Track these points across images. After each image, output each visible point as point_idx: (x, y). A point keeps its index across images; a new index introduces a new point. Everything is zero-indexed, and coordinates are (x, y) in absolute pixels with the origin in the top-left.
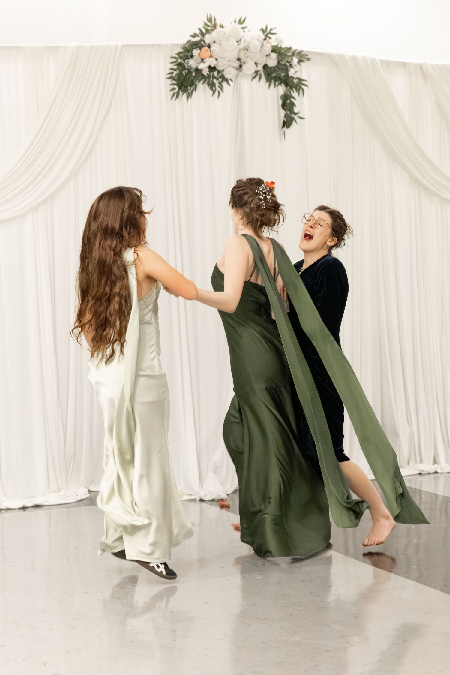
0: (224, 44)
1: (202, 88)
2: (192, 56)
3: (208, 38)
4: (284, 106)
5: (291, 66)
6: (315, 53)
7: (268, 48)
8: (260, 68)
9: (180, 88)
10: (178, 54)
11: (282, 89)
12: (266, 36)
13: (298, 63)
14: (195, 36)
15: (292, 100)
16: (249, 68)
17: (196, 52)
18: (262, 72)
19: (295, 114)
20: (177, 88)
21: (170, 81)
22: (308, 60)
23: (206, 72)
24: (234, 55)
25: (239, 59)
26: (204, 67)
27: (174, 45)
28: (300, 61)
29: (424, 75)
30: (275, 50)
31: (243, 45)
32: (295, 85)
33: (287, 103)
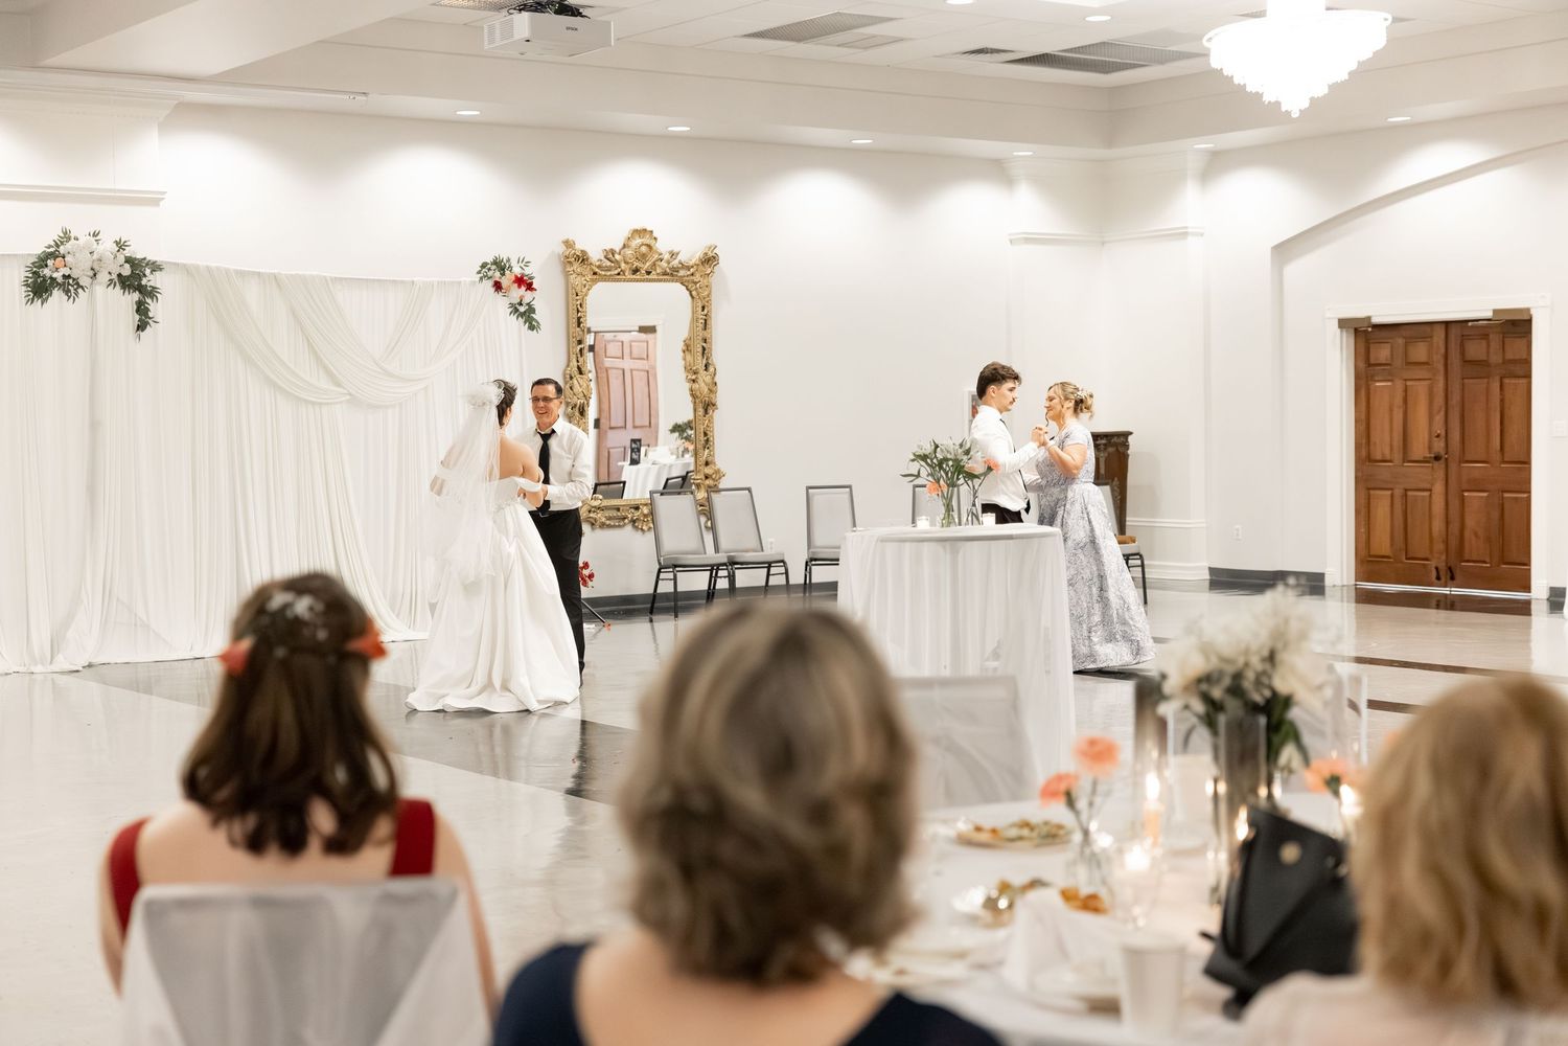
0: (77, 255)
1: (57, 293)
2: (46, 266)
3: (62, 249)
4: (138, 311)
5: (145, 276)
6: (166, 263)
7: (121, 259)
8: (114, 276)
9: (35, 295)
10: (33, 263)
11: (136, 296)
12: (120, 247)
13: (151, 272)
14: (49, 247)
15: (146, 305)
16: (103, 277)
17: (50, 262)
18: (116, 280)
19: (150, 318)
20: (32, 295)
21: (24, 288)
22: (161, 269)
23: (60, 280)
24: (88, 265)
25: (92, 269)
26: (58, 276)
27: (29, 255)
28: (153, 271)
29: (279, 285)
30: (128, 260)
31: (95, 256)
32: (148, 293)
33: (141, 309)
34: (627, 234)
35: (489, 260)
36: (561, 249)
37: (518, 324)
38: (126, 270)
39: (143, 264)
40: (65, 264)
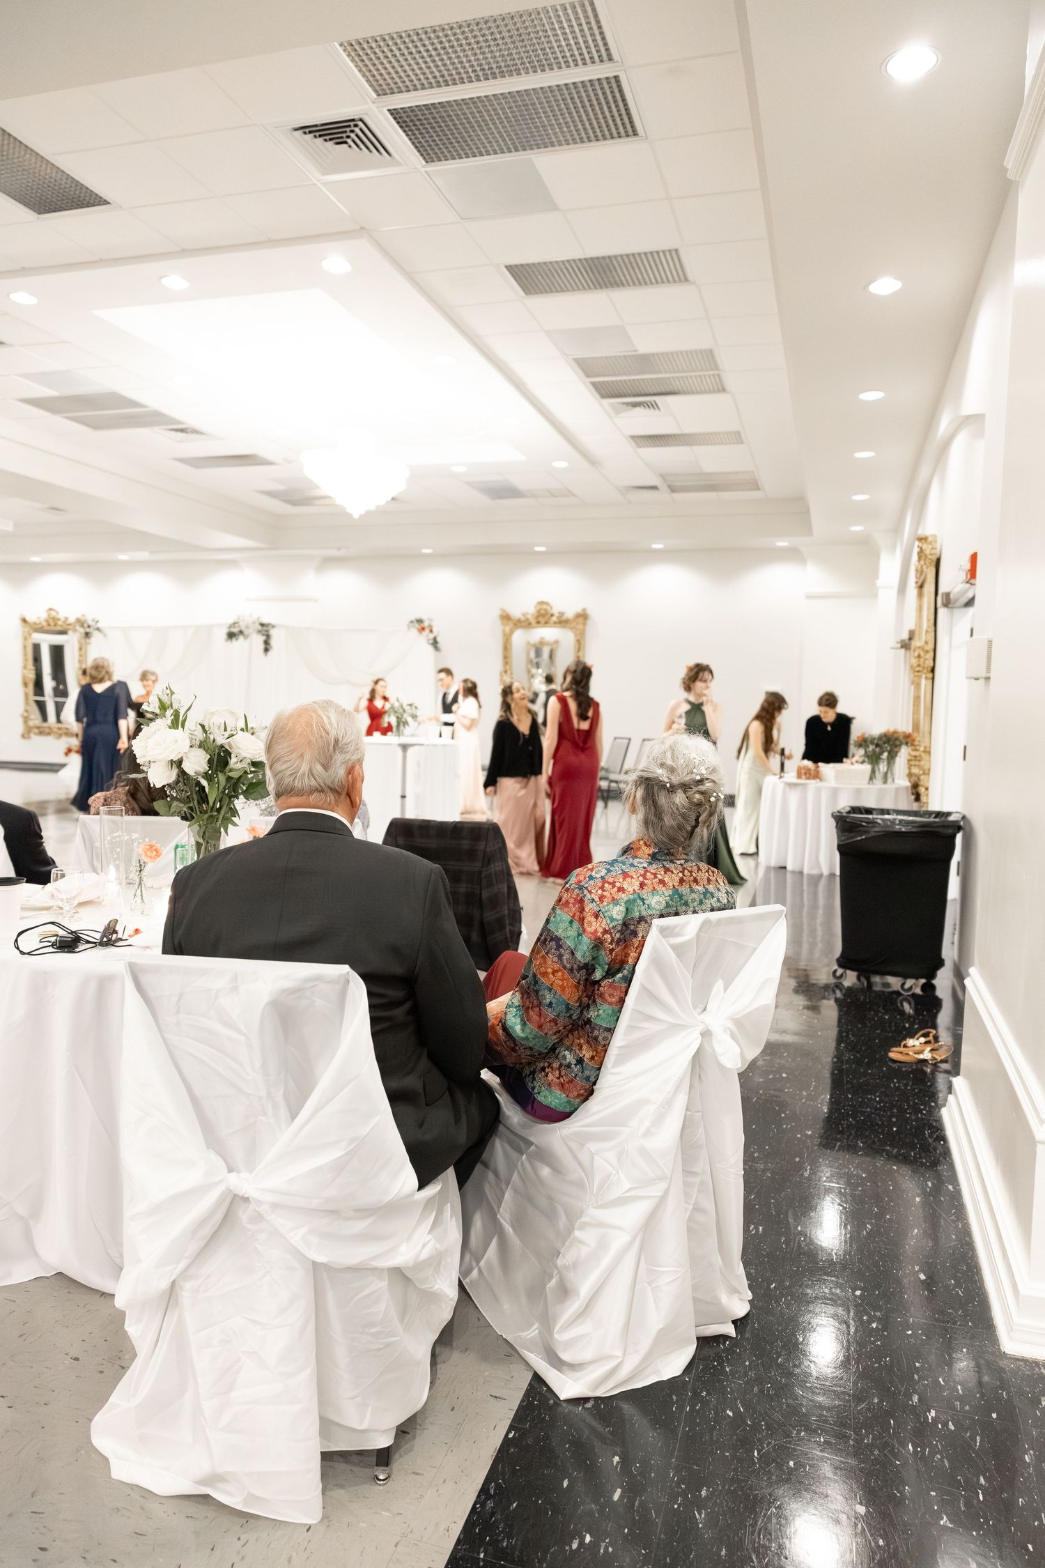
2: (234, 627)
3: (243, 620)
4: (265, 644)
5: (269, 630)
7: (259, 623)
8: (257, 630)
11: (264, 638)
12: (267, 618)
14: (236, 619)
15: (269, 642)
16: (253, 631)
19: (269, 648)
20: (228, 638)
21: (225, 635)
22: (274, 627)
24: (248, 626)
26: (236, 630)
27: (229, 624)
28: (271, 628)
30: (262, 624)
32: (268, 636)
33: (267, 643)
34: (535, 603)
35: (413, 618)
36: (499, 613)
37: (431, 648)
38: (260, 628)
39: (268, 625)
40: (239, 626)
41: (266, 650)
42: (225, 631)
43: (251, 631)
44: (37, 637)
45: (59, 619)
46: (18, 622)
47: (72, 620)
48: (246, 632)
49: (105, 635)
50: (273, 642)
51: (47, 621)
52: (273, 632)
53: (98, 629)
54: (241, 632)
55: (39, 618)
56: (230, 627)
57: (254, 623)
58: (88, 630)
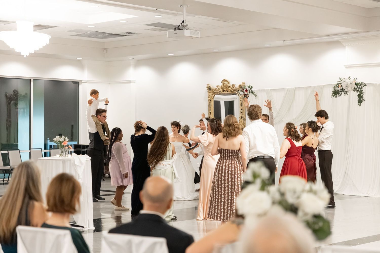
1: (342, 94)
7: (354, 84)
12: (355, 80)
14: (339, 82)
15: (362, 96)
18: (354, 89)
20: (334, 94)
24: (346, 85)
26: (339, 89)
32: (361, 92)
38: (356, 87)
39: (362, 84)
40: (341, 86)
41: (360, 102)
42: (332, 89)
43: (349, 89)
44: (217, 97)
45: (229, 87)
46: (206, 90)
47: (237, 86)
48: (346, 90)
49: (256, 96)
50: (365, 96)
51: (222, 88)
52: (364, 89)
53: (252, 92)
54: (342, 89)
55: (218, 86)
56: (335, 87)
57: (351, 83)
58: (246, 93)
